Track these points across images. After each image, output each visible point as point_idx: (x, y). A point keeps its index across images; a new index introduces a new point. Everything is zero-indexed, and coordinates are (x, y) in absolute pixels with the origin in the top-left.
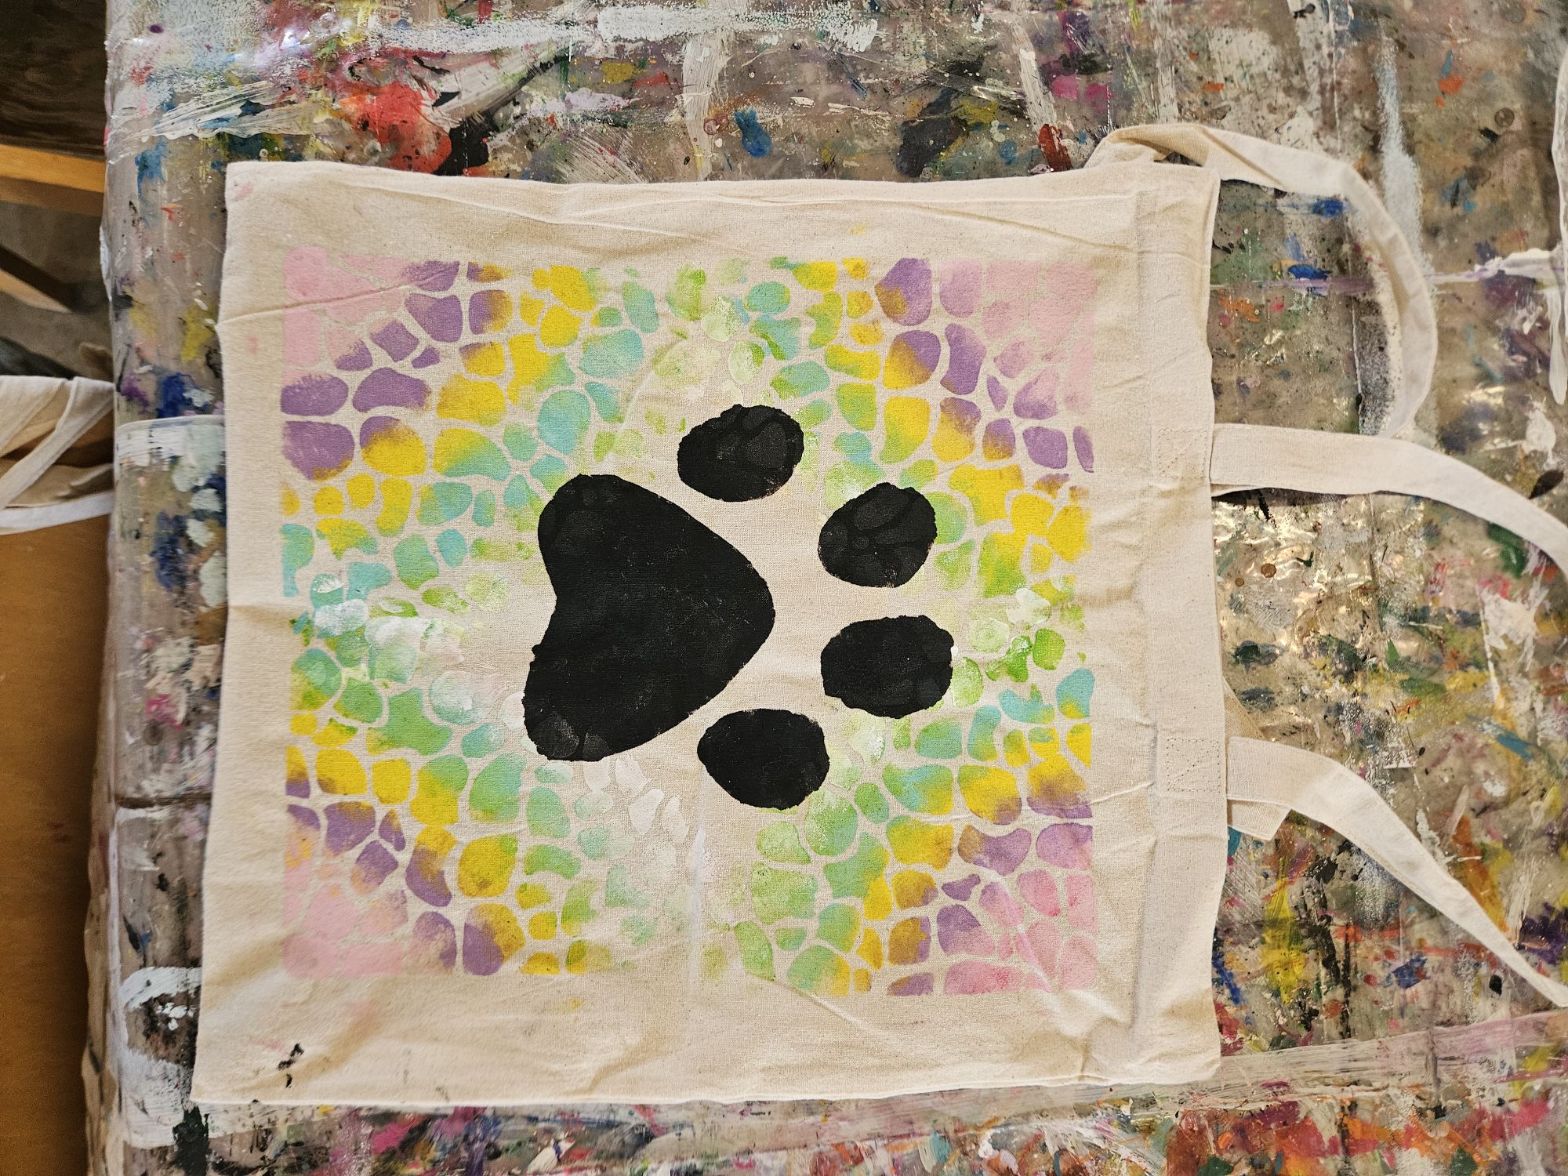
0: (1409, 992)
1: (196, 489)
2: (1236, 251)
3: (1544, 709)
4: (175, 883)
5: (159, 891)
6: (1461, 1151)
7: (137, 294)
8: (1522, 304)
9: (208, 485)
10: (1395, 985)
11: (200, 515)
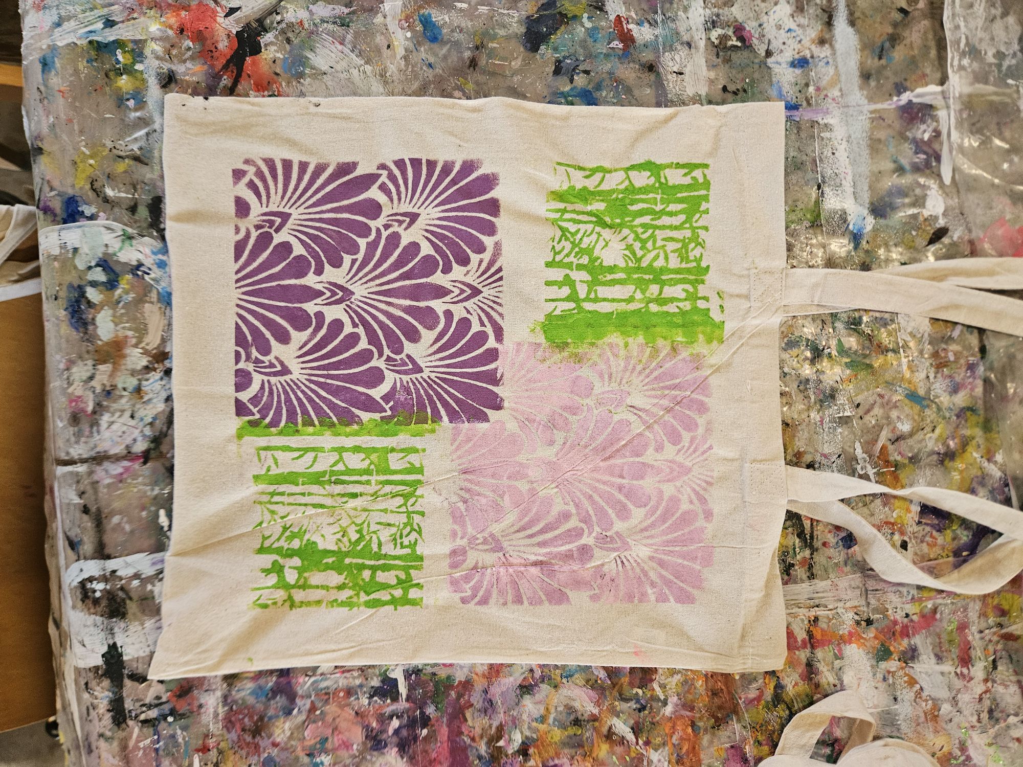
0: (850, 551)
1: (90, 268)
2: (741, 94)
3: (935, 377)
4: (93, 509)
5: (84, 515)
6: (882, 645)
7: (45, 146)
8: (923, 121)
9: (98, 265)
10: (841, 547)
11: (94, 284)
